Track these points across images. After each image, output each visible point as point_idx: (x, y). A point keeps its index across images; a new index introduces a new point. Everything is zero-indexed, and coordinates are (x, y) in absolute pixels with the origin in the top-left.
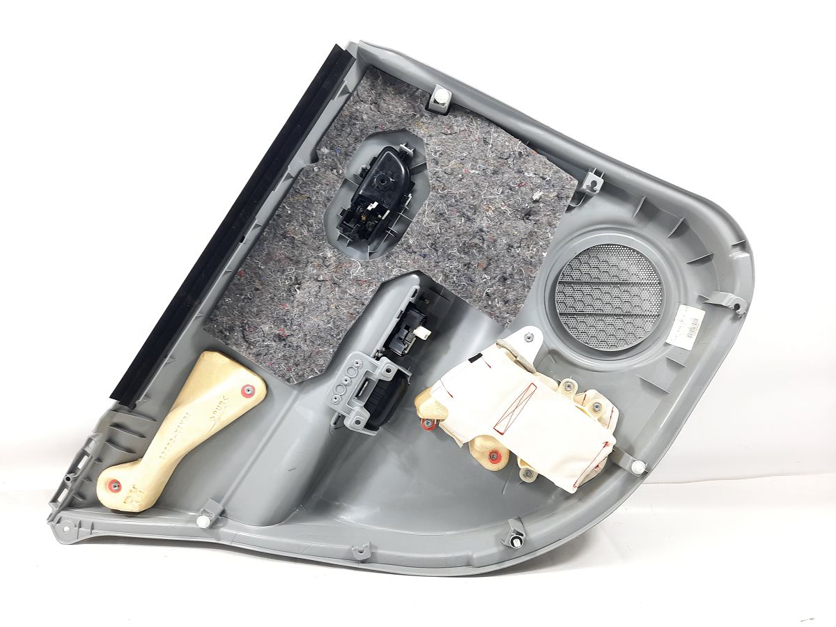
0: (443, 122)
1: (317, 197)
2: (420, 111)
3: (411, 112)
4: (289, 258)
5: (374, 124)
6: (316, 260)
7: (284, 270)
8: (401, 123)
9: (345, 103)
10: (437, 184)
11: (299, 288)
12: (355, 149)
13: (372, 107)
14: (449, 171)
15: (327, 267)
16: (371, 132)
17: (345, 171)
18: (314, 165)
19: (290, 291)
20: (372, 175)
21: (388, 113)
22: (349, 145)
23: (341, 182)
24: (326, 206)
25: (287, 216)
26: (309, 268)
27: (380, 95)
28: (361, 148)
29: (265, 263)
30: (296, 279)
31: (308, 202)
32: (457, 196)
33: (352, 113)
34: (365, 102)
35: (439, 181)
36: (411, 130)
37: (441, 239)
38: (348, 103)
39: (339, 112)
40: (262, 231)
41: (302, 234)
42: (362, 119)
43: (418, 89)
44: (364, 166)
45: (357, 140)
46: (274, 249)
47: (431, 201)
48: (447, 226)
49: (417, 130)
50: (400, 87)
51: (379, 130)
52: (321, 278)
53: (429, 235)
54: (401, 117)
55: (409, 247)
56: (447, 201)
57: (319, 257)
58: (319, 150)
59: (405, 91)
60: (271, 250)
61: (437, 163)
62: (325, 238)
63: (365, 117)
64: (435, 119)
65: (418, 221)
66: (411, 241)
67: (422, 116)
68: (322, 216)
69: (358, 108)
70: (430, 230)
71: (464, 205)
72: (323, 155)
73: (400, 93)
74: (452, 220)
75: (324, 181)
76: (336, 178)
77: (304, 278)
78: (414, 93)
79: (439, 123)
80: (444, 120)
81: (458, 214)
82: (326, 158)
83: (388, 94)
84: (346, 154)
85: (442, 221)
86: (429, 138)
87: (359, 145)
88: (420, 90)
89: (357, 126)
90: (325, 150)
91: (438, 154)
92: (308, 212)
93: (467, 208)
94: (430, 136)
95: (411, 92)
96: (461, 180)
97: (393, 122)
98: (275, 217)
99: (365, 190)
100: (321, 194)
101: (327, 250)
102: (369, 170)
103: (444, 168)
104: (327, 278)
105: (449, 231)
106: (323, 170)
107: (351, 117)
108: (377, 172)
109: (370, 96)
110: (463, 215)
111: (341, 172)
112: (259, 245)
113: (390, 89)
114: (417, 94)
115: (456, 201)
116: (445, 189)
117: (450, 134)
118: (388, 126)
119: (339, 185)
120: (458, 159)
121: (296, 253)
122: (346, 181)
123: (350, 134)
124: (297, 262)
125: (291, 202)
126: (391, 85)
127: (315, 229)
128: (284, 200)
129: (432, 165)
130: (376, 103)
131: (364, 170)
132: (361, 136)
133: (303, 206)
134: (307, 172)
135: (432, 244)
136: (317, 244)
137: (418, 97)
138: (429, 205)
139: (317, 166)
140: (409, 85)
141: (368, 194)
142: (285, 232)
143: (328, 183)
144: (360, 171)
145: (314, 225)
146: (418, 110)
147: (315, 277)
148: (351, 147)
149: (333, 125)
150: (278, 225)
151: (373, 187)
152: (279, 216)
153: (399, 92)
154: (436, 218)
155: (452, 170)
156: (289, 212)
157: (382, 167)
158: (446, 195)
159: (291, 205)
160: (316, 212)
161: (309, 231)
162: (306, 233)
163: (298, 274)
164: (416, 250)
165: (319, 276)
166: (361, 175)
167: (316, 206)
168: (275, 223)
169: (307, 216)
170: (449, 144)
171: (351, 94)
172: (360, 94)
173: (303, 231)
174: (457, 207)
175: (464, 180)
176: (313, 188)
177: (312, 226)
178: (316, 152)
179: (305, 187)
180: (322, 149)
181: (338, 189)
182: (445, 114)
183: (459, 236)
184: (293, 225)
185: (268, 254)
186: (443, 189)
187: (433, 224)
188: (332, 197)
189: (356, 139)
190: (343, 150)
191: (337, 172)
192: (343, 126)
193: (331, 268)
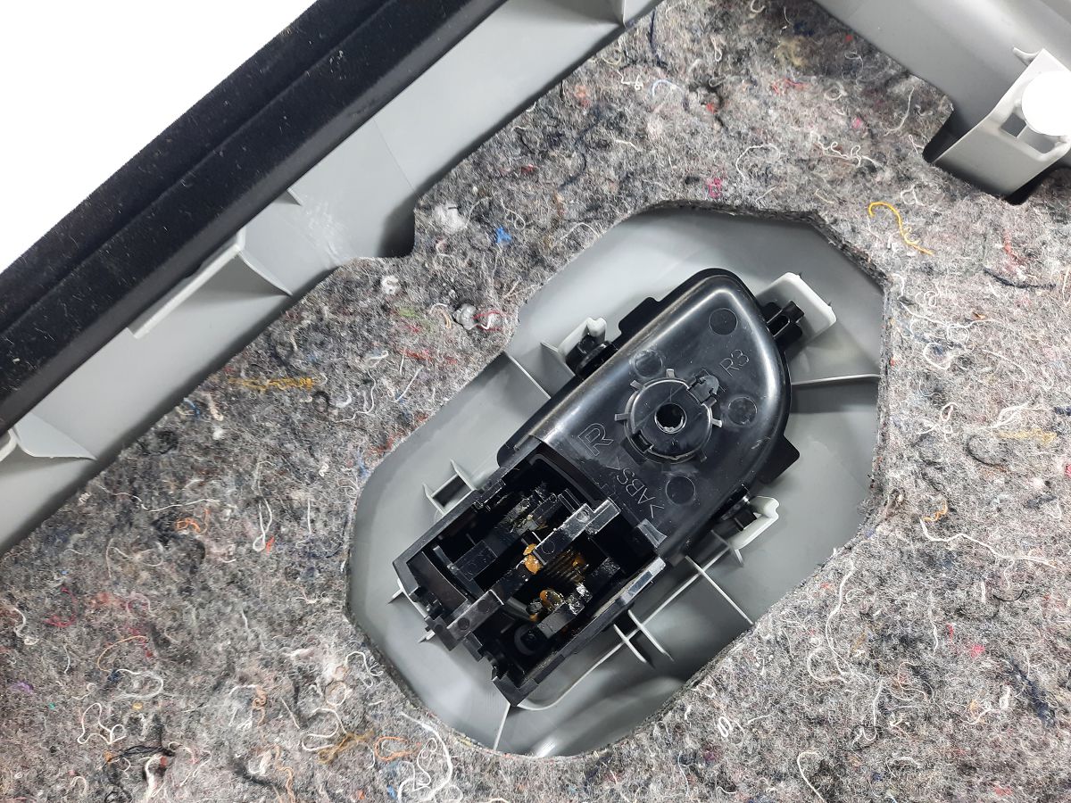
0: (996, 228)
1: (358, 401)
2: (902, 158)
3: (859, 154)
4: (155, 633)
5: (684, 167)
6: (268, 675)
7: (115, 679)
8: (801, 188)
9: (593, 52)
10: (917, 492)
11: (160, 771)
12: (577, 247)
13: (694, 99)
14: (991, 448)
15: (305, 722)
16: (662, 193)
17: (510, 325)
18: (387, 264)
19: (115, 779)
20: (622, 371)
21: (757, 138)
22: (556, 223)
23: (479, 361)
24: (384, 446)
25: (205, 451)
26: (228, 703)
27: (740, 57)
28: (604, 248)
29: (47, 626)
30: (159, 731)
31: (311, 411)
32: (1006, 574)
33: (606, 98)
34: (671, 73)
35: (932, 482)
36: (843, 228)
37: (874, 759)
38: (603, 54)
39: (558, 79)
40: (79, 486)
41: (242, 539)
42: (642, 136)
43: (907, 74)
44: (597, 326)
45: (595, 208)
46: (102, 573)
47: (875, 565)
48: (918, 704)
49: (867, 231)
50: (835, 49)
51: (699, 194)
52: (260, 768)
53: (821, 721)
54: (807, 165)
55: (710, 751)
56: (952, 586)
57: (282, 663)
58: (428, 209)
59: (849, 69)
60: (88, 574)
61: (938, 396)
62: (340, 584)
63: (655, 128)
64: (963, 205)
65: (781, 643)
66: (724, 727)
67: (903, 179)
68: (357, 489)
69: (638, 85)
70: (831, 703)
71: (1027, 628)
72: (437, 234)
73: (827, 71)
74: (954, 684)
75: (408, 343)
76: (464, 341)
77: (191, 735)
78: (887, 84)
79: (979, 227)
80: (1004, 220)
81: (989, 663)
82: (448, 248)
83: (777, 62)
84: (535, 257)
85: (904, 677)
86: (920, 279)
87: (596, 235)
88: (913, 79)
89: (613, 157)
90: (450, 219)
91: (950, 356)
92: (299, 455)
93: (1039, 646)
94: (929, 271)
95: (878, 78)
96: (1034, 503)
97: (766, 176)
98: (151, 437)
99: (575, 431)
100: (381, 392)
101: (329, 640)
102: (611, 349)
103: (968, 429)
104: (286, 773)
105: (923, 730)
106: (416, 295)
107: (596, 113)
108: (650, 366)
109: (700, 55)
110: (1011, 673)
111: (491, 320)
112: (47, 540)
113: (789, 46)
114: (899, 89)
115: (996, 600)
116: (953, 529)
117: (1023, 286)
118: (742, 189)
119: (469, 375)
120: (1042, 404)
121: (192, 620)
122: (501, 363)
123: (572, 180)
124: (185, 659)
125: (239, 395)
126: (798, 29)
127: (302, 535)
128: (214, 378)
129: (914, 398)
130: (712, 90)
131: (590, 339)
132: (617, 201)
133: (287, 422)
134: (349, 285)
135: (824, 769)
136: (294, 603)
137: (901, 103)
138: (858, 578)
139: (397, 270)
140: (870, 50)
141: (585, 450)
142: (172, 516)
143: (425, 353)
144: (572, 340)
145: (310, 514)
146: (891, 155)
147: (240, 751)
148: (563, 235)
149: (516, 123)
150: (150, 474)
151: (612, 428)
152: (169, 438)
153: (826, 69)
154: (874, 653)
155: (1007, 448)
156: (218, 434)
157: (681, 348)
158: (949, 557)
159: (237, 406)
160: (336, 459)
161: (276, 536)
162: (260, 542)
163: (170, 713)
164: (737, 777)
165: (254, 750)
166: (573, 358)
167: (341, 434)
168: (141, 462)
169: (290, 467)
170: (1010, 326)
171: (621, 28)
172: (660, 34)
173: (251, 529)
174: (994, 627)
175: (1053, 512)
176: (354, 361)
177: (297, 517)
178: (412, 218)
179: (322, 345)
180: (440, 212)
181: (457, 388)
182: (1016, 197)
183: (966, 769)
184: (214, 493)
185: (72, 590)
186: (944, 525)
187: (854, 673)
188: (423, 416)
189: (594, 206)
190: (526, 237)
191: (476, 319)
192: (555, 139)
193: (320, 733)
